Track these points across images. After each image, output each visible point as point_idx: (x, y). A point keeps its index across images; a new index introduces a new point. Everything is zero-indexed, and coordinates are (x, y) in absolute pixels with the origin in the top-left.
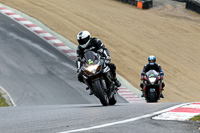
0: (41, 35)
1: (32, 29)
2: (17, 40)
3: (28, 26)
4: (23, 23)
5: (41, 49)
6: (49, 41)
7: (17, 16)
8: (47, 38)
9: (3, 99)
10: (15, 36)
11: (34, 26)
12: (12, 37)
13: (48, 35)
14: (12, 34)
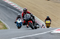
0: (17, 8)
1: (14, 7)
2: (10, 10)
3: (13, 6)
4: (12, 5)
5: (17, 12)
6: (19, 10)
7: (10, 3)
8: (19, 9)
9: (6, 27)
10: (9, 9)
11: (15, 5)
12: (8, 9)
13: (19, 8)
14: (8, 8)
